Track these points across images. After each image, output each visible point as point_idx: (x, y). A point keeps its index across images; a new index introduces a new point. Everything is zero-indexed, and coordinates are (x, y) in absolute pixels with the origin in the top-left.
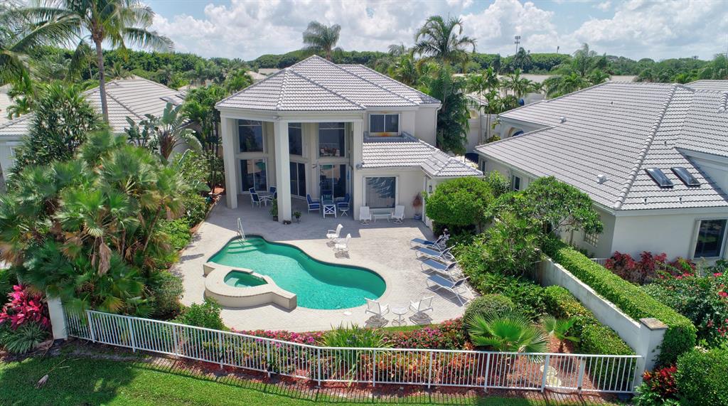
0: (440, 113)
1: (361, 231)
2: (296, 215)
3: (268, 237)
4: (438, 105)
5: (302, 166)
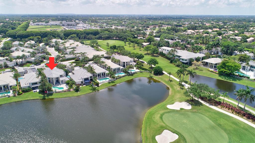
0: (66, 73)
2: (56, 84)
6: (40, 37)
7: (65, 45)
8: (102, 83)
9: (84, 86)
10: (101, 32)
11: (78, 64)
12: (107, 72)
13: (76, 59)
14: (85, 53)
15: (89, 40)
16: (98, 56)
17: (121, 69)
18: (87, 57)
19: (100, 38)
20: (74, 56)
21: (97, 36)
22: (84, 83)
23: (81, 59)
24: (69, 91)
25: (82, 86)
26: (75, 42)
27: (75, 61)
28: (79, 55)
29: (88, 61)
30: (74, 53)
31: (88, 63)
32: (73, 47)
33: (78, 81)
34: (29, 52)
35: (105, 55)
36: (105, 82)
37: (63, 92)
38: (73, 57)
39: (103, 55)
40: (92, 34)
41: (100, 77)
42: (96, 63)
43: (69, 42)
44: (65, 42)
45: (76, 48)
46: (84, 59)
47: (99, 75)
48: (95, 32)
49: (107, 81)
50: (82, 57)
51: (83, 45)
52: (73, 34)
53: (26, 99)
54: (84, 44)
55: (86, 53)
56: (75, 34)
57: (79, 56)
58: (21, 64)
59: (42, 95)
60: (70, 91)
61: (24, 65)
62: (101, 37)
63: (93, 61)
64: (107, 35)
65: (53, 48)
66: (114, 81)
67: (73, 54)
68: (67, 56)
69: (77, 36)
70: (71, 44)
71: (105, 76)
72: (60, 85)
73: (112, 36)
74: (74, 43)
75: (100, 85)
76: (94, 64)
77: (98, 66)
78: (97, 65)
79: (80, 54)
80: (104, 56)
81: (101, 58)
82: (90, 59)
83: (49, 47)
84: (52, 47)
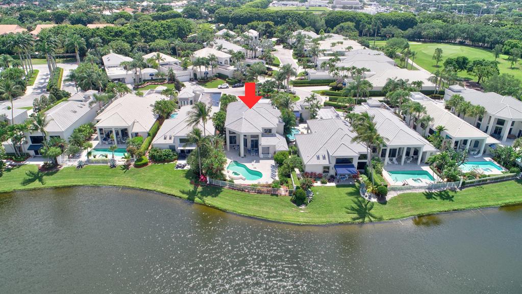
0: (285, 126)
1: (260, 161)
2: (245, 156)
3: (239, 162)
4: (284, 124)
5: (246, 140)
6: (271, 23)
7: (319, 44)
8: (401, 192)
9: (329, 184)
10: (421, 22)
11: (335, 100)
12: (428, 147)
13: (334, 84)
14: (363, 69)
15: (383, 40)
16: (402, 84)
17: (486, 144)
18: (366, 83)
19: (417, 37)
20: (331, 75)
21: (410, 31)
22: (332, 172)
23: (348, 86)
24: (272, 195)
25: (323, 183)
26: (345, 39)
27: (331, 90)
28: (345, 73)
29: (368, 94)
30: (334, 66)
31: (365, 101)
32: (337, 52)
33: (315, 161)
34: (230, 52)
35: (428, 85)
36: (414, 188)
37: (252, 193)
38: (328, 78)
39: (419, 84)
40: (396, 25)
41: (396, 163)
42: (391, 105)
43: (332, 38)
44: (321, 39)
45: (344, 55)
46: (357, 87)
47: (393, 153)
48: (405, 21)
49: (421, 188)
50: (351, 80)
51: (364, 48)
52: (346, 20)
53: (146, 188)
54: (368, 47)
55: (369, 71)
56: (352, 21)
57: (346, 77)
58: (203, 79)
59: (191, 183)
60: (277, 195)
61: (208, 81)
62: (420, 33)
63: (382, 98)
64: (437, 30)
65: (292, 51)
66: (451, 194)
67: (332, 68)
68: (314, 74)
69: (355, 27)
70: (334, 44)
71: (417, 159)
72: (258, 161)
73: (452, 34)
74: (342, 43)
75: (389, 196)
76: (385, 107)
77: (398, 116)
78: (395, 113)
79: (348, 69)
80: (423, 85)
81: (411, 90)
82: (373, 90)
83: (284, 47)
84: (291, 48)
